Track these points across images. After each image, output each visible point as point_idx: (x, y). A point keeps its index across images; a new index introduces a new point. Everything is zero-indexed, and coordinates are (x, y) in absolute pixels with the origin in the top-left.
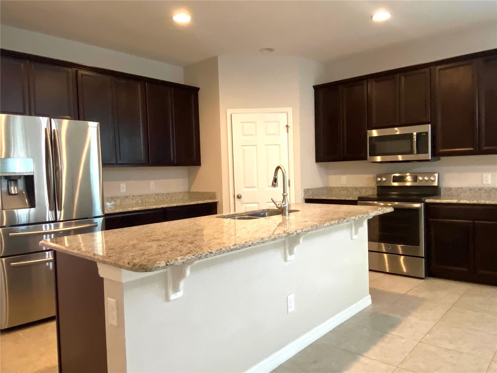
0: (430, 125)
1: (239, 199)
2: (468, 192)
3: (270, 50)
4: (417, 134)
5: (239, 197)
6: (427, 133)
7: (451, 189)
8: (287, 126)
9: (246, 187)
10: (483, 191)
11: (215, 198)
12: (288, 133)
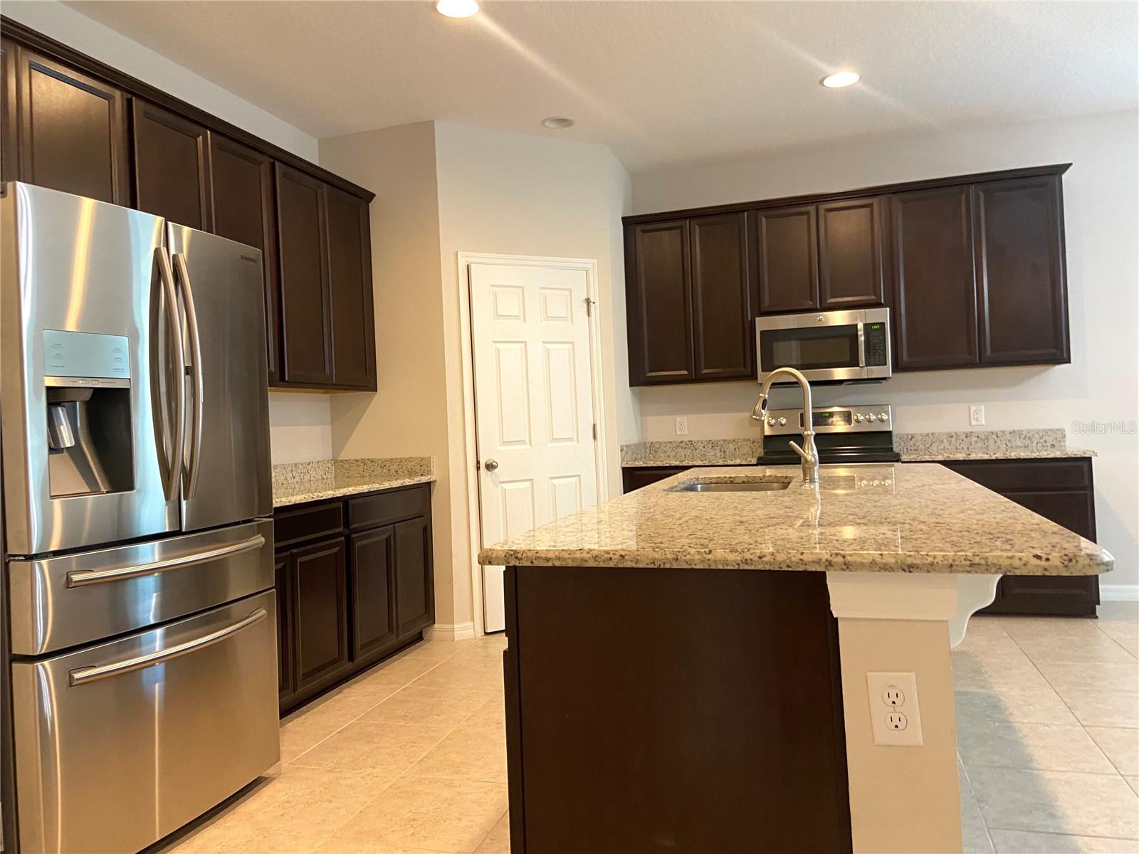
0: (888, 309)
1: (489, 473)
2: (945, 441)
3: (564, 122)
4: (865, 325)
5: (490, 467)
6: (883, 324)
7: (913, 437)
8: (588, 301)
9: (504, 443)
10: (974, 439)
11: (429, 472)
12: (589, 316)
